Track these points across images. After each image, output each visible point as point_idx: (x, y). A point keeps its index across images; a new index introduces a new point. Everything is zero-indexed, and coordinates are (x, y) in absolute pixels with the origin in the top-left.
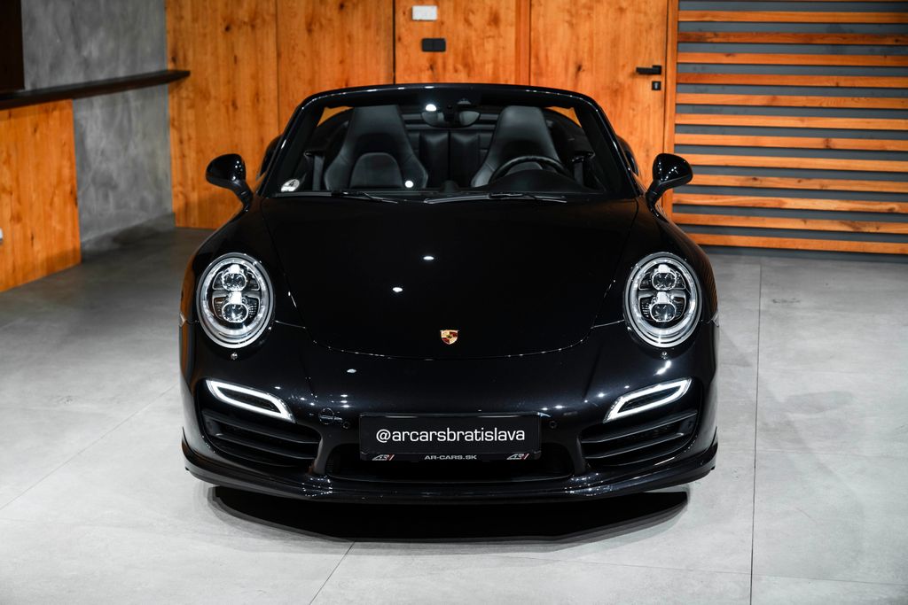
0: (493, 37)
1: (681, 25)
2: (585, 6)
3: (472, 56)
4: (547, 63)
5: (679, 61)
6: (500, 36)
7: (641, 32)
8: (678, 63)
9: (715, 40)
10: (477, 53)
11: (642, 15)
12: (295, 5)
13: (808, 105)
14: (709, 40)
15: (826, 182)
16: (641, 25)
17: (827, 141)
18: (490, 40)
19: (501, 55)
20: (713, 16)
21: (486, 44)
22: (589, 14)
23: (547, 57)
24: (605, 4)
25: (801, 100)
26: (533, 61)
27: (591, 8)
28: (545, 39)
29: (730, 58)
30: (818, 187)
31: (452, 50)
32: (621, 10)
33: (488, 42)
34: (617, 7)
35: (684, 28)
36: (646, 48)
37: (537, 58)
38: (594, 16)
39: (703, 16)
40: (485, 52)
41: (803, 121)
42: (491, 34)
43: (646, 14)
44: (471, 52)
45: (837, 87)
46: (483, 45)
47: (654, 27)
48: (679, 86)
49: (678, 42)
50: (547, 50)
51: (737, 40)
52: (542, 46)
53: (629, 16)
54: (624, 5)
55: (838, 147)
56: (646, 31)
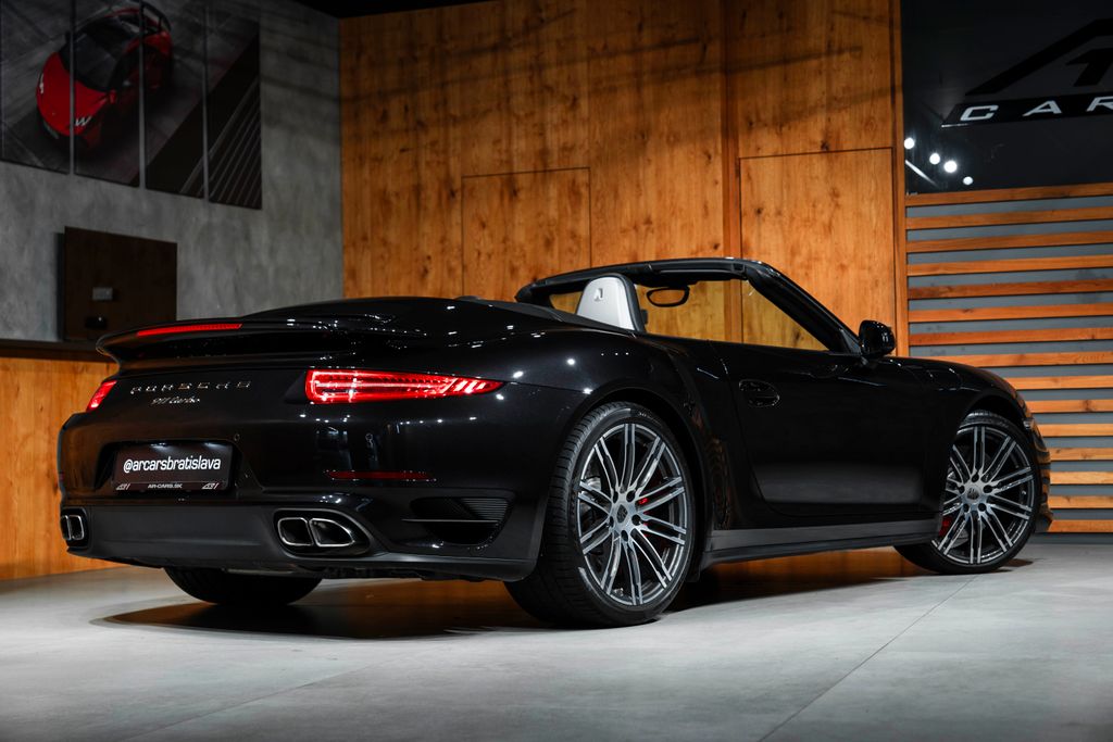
0: (700, 305)
1: (910, 279)
2: (802, 266)
3: (677, 328)
4: (762, 333)
5: (911, 321)
6: (707, 303)
7: (865, 289)
8: (909, 323)
9: (950, 295)
10: (683, 323)
11: (866, 271)
12: (483, 282)
13: (1061, 363)
14: (943, 295)
15: (1089, 451)
16: (866, 282)
17: (1087, 402)
18: (697, 308)
19: (709, 323)
20: (946, 269)
21: (692, 314)
22: (806, 274)
23: (761, 326)
24: (824, 262)
25: (1053, 357)
26: (745, 330)
27: (809, 267)
28: (758, 306)
29: (968, 313)
30: (1080, 458)
31: (655, 322)
32: (843, 267)
33: (694, 311)
34: (838, 264)
35: (914, 283)
36: (872, 308)
37: (750, 327)
38: (812, 275)
39: (935, 269)
40: (691, 321)
41: (1056, 381)
42: (698, 302)
43: (870, 269)
44: (676, 323)
45: (1093, 340)
46: (689, 314)
47: (880, 284)
48: (912, 349)
49: (909, 300)
50: (760, 318)
51: (974, 294)
52: (755, 313)
53: (852, 273)
54: (845, 262)
55: (1099, 410)
56: (872, 289)
